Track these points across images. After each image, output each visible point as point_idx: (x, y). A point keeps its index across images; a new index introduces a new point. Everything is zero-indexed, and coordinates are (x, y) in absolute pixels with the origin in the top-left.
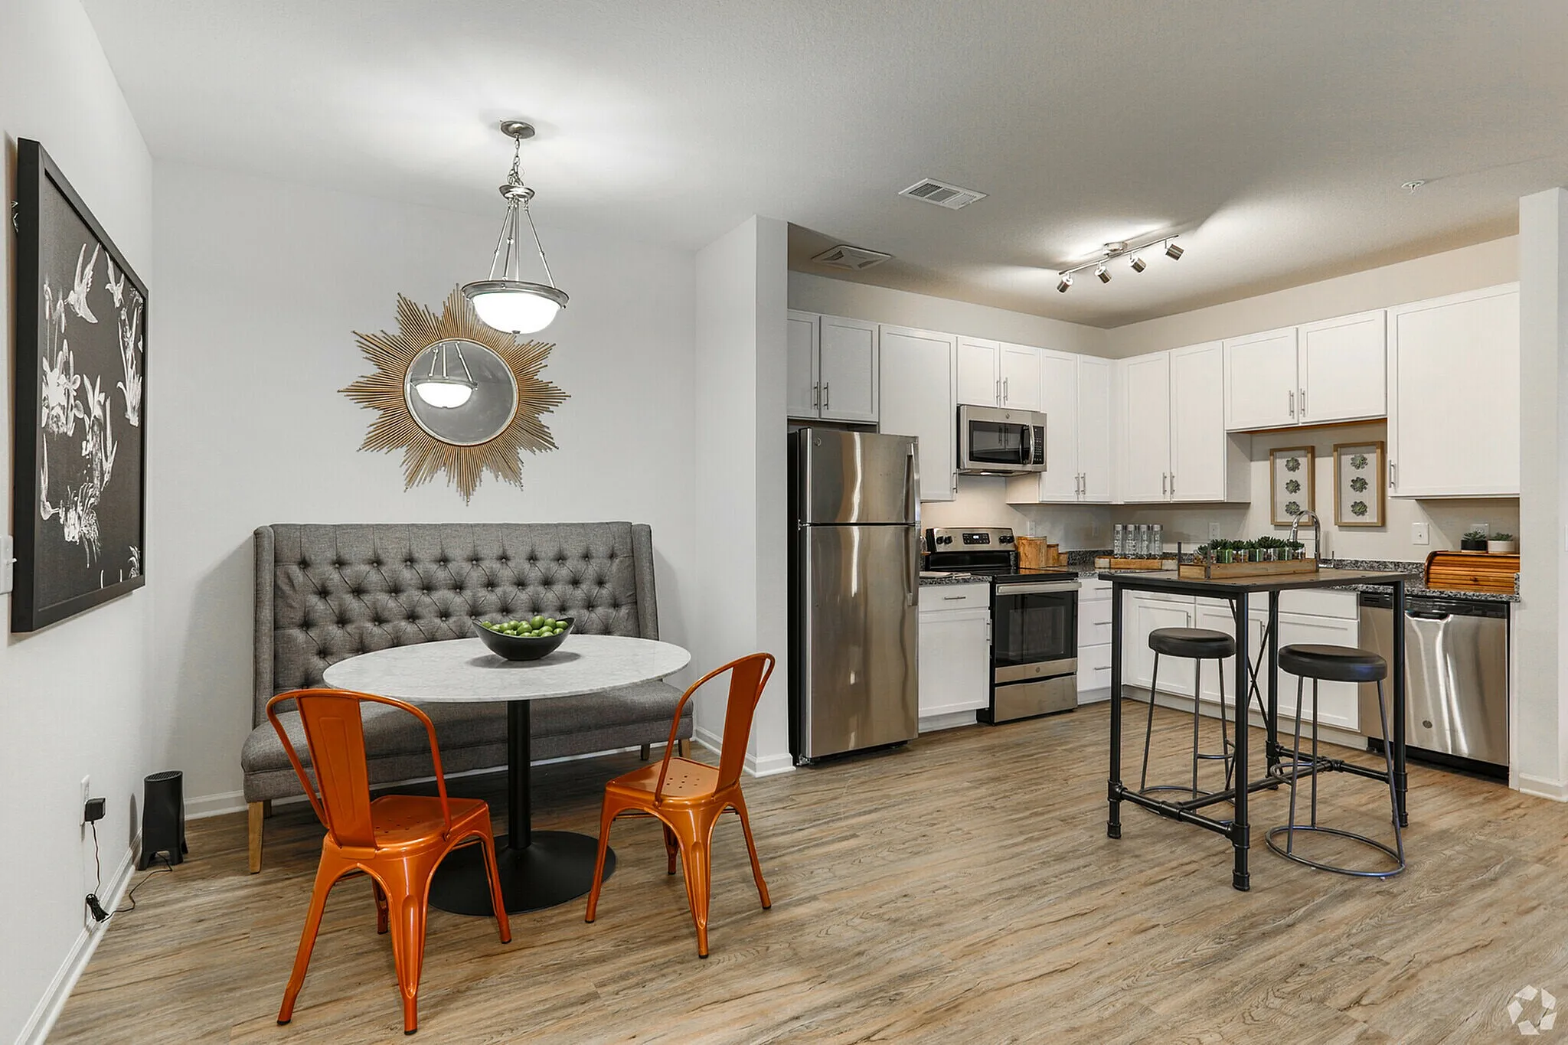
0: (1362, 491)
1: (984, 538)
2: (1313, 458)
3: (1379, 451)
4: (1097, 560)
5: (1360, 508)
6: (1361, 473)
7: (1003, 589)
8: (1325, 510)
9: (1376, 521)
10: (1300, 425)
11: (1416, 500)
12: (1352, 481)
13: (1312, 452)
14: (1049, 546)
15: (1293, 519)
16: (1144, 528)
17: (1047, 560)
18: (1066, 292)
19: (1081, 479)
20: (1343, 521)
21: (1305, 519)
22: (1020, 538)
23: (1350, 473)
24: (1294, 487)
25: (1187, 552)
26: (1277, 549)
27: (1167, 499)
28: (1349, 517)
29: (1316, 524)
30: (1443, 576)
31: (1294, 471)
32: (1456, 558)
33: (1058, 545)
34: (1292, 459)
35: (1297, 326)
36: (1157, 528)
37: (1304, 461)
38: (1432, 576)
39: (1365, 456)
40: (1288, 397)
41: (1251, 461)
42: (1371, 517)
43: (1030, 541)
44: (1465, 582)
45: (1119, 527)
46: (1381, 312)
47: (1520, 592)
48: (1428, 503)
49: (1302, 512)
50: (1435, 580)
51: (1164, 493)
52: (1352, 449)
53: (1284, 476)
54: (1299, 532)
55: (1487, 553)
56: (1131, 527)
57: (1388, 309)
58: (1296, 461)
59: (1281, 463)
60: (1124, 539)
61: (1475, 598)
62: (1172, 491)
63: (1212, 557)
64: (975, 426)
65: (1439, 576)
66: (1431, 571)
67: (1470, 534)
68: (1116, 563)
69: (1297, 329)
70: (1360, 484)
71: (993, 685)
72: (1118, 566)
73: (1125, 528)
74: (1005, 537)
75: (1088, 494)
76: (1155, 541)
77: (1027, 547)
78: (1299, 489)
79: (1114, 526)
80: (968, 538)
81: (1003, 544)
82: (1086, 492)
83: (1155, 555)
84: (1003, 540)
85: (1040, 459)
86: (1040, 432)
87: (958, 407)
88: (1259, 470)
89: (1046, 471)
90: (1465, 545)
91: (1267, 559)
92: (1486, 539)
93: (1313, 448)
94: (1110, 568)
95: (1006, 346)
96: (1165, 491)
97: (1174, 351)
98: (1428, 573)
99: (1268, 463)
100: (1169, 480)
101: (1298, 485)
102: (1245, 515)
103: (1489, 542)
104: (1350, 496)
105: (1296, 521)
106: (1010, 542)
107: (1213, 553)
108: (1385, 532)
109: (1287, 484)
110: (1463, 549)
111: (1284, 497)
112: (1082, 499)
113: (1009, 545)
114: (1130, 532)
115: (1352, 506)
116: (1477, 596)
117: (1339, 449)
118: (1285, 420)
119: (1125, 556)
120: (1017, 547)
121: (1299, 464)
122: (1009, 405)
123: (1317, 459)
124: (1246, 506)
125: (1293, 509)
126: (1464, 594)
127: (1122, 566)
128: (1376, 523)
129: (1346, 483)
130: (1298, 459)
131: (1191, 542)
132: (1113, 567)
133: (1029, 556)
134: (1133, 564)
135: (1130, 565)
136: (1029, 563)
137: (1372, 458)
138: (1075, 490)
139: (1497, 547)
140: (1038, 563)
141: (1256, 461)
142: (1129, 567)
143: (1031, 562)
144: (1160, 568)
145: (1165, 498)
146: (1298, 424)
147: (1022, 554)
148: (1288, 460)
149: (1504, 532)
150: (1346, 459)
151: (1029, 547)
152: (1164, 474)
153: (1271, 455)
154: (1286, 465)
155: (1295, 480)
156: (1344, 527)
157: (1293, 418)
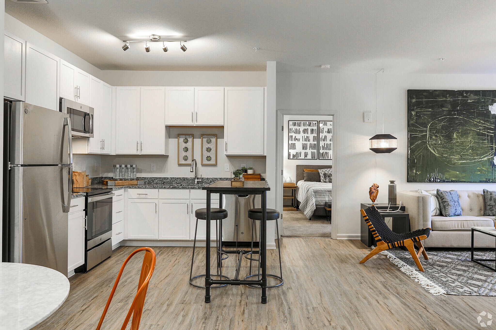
0: (210, 152)
2: (194, 138)
3: (216, 138)
4: (109, 182)
6: (209, 145)
9: (215, 163)
10: (195, 126)
11: (226, 156)
12: (207, 148)
13: (193, 136)
14: (86, 176)
16: (129, 166)
17: (86, 183)
18: (125, 51)
19: (103, 142)
20: (204, 163)
23: (206, 146)
24: (186, 150)
25: (141, 177)
27: (139, 153)
28: (206, 162)
29: (196, 164)
31: (186, 143)
34: (186, 138)
36: (134, 166)
37: (190, 140)
39: (211, 139)
41: (169, 138)
42: (213, 162)
45: (118, 166)
46: (223, 88)
48: (230, 157)
51: (137, 151)
52: (207, 136)
53: (183, 145)
55: (247, 174)
56: (123, 166)
57: (225, 87)
59: (181, 140)
62: (141, 150)
64: (69, 110)
67: (243, 167)
68: (118, 183)
69: (194, 88)
70: (209, 150)
71: (86, 251)
73: (121, 166)
75: (105, 150)
77: (77, 177)
78: (188, 151)
79: (116, 165)
82: (105, 148)
83: (133, 178)
85: (91, 131)
86: (92, 117)
87: (60, 99)
88: (173, 142)
89: (92, 137)
92: (246, 169)
93: (195, 135)
96: (137, 150)
97: (142, 87)
99: (176, 140)
100: (139, 145)
101: (188, 149)
102: (166, 161)
103: (248, 170)
104: (206, 154)
105: (192, 163)
108: (217, 167)
109: (184, 148)
111: (183, 154)
112: (102, 152)
114: (123, 168)
115: (207, 157)
117: (202, 136)
118: (189, 123)
119: (121, 180)
121: (188, 141)
123: (195, 140)
124: (166, 157)
125: (185, 158)
127: (120, 184)
128: (214, 164)
129: (204, 149)
130: (188, 139)
131: (143, 172)
132: (116, 185)
133: (79, 181)
134: (126, 183)
135: (124, 184)
136: (79, 186)
137: (213, 140)
138: (100, 147)
139: (250, 172)
140: (83, 186)
141: (171, 138)
142: (123, 184)
143: (80, 185)
144: (137, 184)
145: (137, 153)
146: (194, 125)
147: (75, 180)
148: (184, 139)
149: (251, 167)
150: (205, 140)
151: (79, 176)
152: (137, 142)
153: (178, 136)
154: (183, 141)
155: (187, 147)
156: (203, 165)
157: (193, 123)
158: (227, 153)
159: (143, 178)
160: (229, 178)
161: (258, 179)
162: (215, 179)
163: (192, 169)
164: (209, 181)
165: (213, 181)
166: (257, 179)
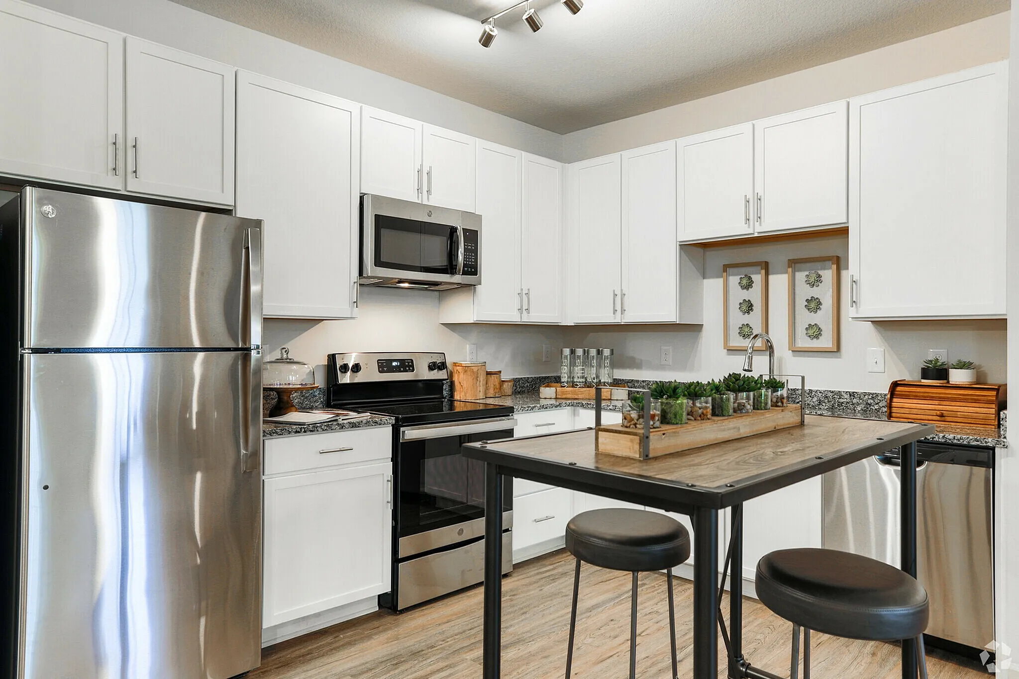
0: (816, 311)
1: (406, 365)
2: (767, 274)
3: (835, 267)
4: (542, 389)
5: (815, 332)
6: (815, 292)
7: (411, 433)
8: (779, 334)
9: (831, 346)
10: (756, 235)
11: (872, 321)
12: (807, 300)
13: (766, 268)
14: (489, 373)
15: (747, 343)
16: (593, 352)
17: (487, 389)
19: (524, 295)
20: (797, 346)
21: (759, 343)
22: (455, 364)
23: (804, 292)
24: (748, 307)
25: (639, 379)
26: (752, 393)
27: (618, 319)
28: (803, 342)
29: (770, 349)
30: (907, 411)
31: (748, 289)
32: (919, 390)
33: (500, 372)
34: (746, 275)
35: (754, 122)
36: (607, 352)
37: (757, 278)
38: (894, 410)
39: (820, 272)
40: (744, 202)
41: (704, 279)
42: (826, 341)
43: (466, 369)
44: (930, 417)
45: (567, 351)
46: (842, 104)
47: (1007, 435)
48: (884, 325)
49: (756, 336)
50: (898, 415)
51: (614, 313)
52: (808, 265)
53: (738, 295)
54: (754, 357)
55: (948, 382)
56: (580, 352)
57: (851, 100)
58: (750, 278)
59: (734, 281)
60: (573, 364)
61: (955, 441)
62: (623, 311)
63: (653, 417)
64: (381, 222)
65: (902, 411)
66: (894, 404)
67: (931, 361)
68: (563, 393)
69: (754, 125)
70: (814, 304)
71: (396, 561)
72: (564, 396)
73: (573, 352)
74: (434, 363)
75: (532, 314)
76: (605, 366)
77: (462, 375)
78: (752, 310)
79: (562, 350)
80: (385, 365)
81: (432, 372)
82: (531, 310)
83: (604, 383)
84: (432, 367)
85: (472, 269)
86: (472, 236)
87: (361, 197)
88: (712, 287)
89: (480, 284)
90: (926, 373)
91: (739, 409)
92: (946, 367)
93: (767, 264)
94: (556, 398)
95: (430, 128)
96: (615, 311)
97: (626, 154)
98: (890, 406)
99: (720, 281)
100: (619, 299)
101: (752, 305)
102: (696, 339)
103: (951, 371)
104: (805, 318)
105: (750, 345)
106: (441, 369)
107: (655, 407)
108: (840, 357)
109: (740, 304)
110: (923, 378)
111: (738, 319)
112: (527, 319)
113: (441, 372)
114: (579, 357)
115: (807, 329)
116: (958, 440)
117: (794, 264)
118: (738, 228)
119: (574, 385)
120: (451, 375)
121: (752, 282)
122: (434, 201)
123: (771, 277)
124: (696, 328)
125: (745, 332)
126: (944, 437)
127: (568, 396)
128: (830, 348)
129: (801, 303)
130: (752, 276)
131: (643, 368)
132: (560, 397)
133: (465, 386)
134: (581, 394)
135: (577, 395)
136: (465, 396)
137: (828, 275)
138: (518, 308)
139: (958, 377)
140: (476, 396)
141: (709, 278)
142: (576, 397)
143: (468, 395)
144: (610, 398)
145: (615, 319)
146: (753, 234)
147: (457, 383)
148: (741, 278)
149: (966, 359)
150: (801, 276)
151: (464, 374)
152: (614, 291)
153: (725, 271)
154: (739, 283)
155: (749, 300)
156: (798, 352)
157: (749, 227)
158: (857, 312)
159: (643, 381)
160: (881, 395)
161: (986, 405)
162: (832, 394)
163: (747, 364)
164: (814, 400)
165: (828, 401)
166: (981, 405)
